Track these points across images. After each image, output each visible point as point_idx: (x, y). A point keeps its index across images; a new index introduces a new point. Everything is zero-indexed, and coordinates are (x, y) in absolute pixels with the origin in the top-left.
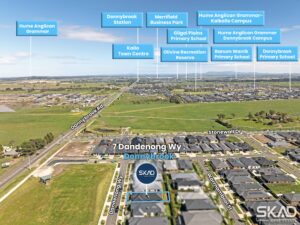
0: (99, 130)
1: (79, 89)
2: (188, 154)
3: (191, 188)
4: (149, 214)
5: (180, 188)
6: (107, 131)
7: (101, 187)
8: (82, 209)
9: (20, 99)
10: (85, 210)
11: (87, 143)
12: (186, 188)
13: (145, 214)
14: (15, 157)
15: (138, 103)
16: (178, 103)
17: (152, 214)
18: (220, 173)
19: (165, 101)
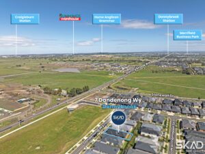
0: (118, 87)
1: (122, 61)
2: (168, 112)
3: (150, 135)
4: (110, 143)
5: (142, 133)
6: (122, 89)
7: (95, 121)
8: (78, 129)
9: (86, 66)
10: (79, 131)
11: (105, 95)
12: (146, 134)
13: (108, 142)
14: (65, 96)
15: (156, 72)
16: (188, 74)
17: (112, 144)
18: (183, 132)
19: (179, 72)
